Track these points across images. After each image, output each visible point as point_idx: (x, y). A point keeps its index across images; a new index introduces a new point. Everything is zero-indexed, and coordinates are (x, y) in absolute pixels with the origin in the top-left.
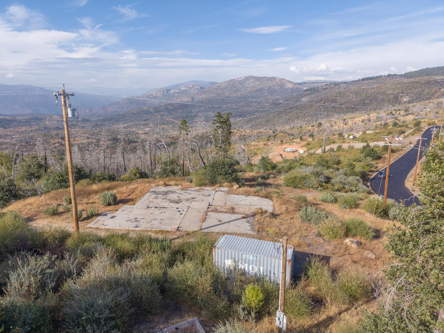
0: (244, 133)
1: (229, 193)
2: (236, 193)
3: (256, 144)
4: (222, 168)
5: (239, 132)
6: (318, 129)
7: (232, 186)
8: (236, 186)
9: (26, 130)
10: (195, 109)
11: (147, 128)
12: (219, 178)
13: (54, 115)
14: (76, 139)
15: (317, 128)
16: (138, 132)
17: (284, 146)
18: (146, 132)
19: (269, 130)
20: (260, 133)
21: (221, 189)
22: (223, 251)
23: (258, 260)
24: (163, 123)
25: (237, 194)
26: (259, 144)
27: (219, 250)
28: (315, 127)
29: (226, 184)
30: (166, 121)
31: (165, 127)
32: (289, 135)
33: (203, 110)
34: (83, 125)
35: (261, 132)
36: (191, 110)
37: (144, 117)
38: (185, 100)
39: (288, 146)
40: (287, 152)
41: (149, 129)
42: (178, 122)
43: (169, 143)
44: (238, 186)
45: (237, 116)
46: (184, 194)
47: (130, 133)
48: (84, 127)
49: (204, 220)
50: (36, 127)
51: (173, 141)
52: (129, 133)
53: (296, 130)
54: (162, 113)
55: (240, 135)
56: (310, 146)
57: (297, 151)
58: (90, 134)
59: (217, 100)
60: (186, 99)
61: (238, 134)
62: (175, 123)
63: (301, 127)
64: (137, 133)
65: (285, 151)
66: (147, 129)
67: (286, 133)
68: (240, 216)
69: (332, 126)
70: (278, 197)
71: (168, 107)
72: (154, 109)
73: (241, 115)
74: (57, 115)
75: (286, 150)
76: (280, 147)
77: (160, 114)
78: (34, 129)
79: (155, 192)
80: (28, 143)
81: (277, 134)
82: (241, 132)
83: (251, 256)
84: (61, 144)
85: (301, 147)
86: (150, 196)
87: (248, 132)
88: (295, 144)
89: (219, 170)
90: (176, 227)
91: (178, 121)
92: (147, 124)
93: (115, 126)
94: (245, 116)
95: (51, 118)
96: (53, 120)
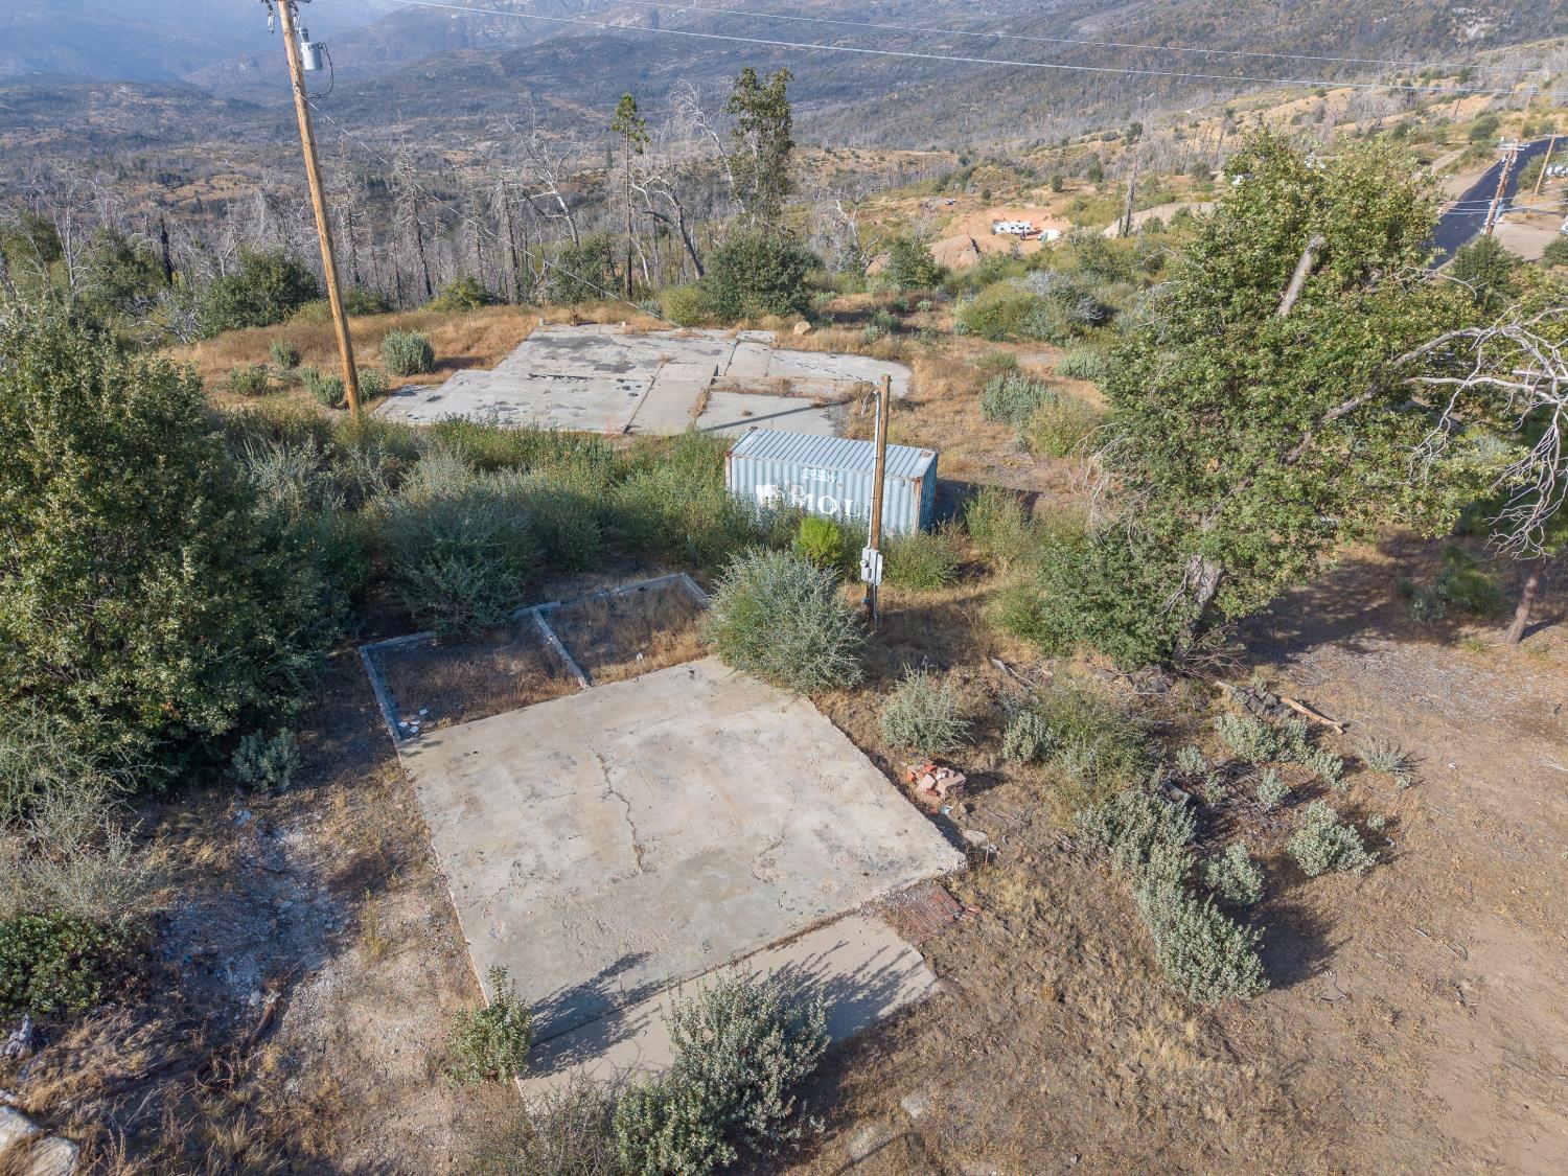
0: (851, 163)
1: (778, 347)
2: (802, 346)
3: (894, 204)
4: (758, 268)
5: (831, 157)
6: (1128, 150)
7: (790, 327)
8: (801, 327)
9: (19, 146)
10: (664, 63)
11: (480, 140)
12: (750, 301)
13: (117, 84)
14: (213, 182)
15: (1123, 144)
16: (448, 157)
17: (994, 214)
18: (478, 156)
19: (947, 153)
20: (911, 163)
21: (755, 334)
22: (751, 462)
23: (840, 481)
24: (542, 121)
25: (805, 351)
26: (904, 203)
27: (742, 461)
28: (1118, 142)
29: (769, 319)
30: (554, 114)
31: (549, 135)
32: (1018, 172)
33: (696, 65)
34: (236, 128)
35: (918, 159)
36: (648, 68)
37: (465, 95)
38: (624, 23)
39: (1007, 215)
40: (1003, 236)
41: (489, 143)
42: (601, 116)
44: (807, 326)
45: (827, 95)
46: (638, 348)
47: (420, 159)
48: (240, 134)
49: (703, 410)
50: (56, 133)
51: (584, 193)
52: (414, 161)
53: (1047, 152)
54: (534, 78)
55: (839, 171)
56: (1085, 215)
57: (1038, 232)
58: (268, 161)
59: (749, 24)
60: (628, 17)
61: (830, 168)
62: (587, 122)
63: (1065, 142)
64: (446, 160)
65: (994, 233)
66: (483, 146)
67: (1009, 163)
68: (806, 403)
69: (1180, 137)
70: (928, 357)
71: (555, 54)
72: (503, 63)
73: (844, 88)
74: (127, 83)
75: (998, 229)
76: (979, 216)
77: (530, 84)
78: (48, 139)
79: (546, 341)
81: (974, 169)
82: (842, 159)
83: (823, 472)
85: (1054, 216)
86: (532, 351)
87: (867, 160)
88: (1033, 206)
89: (748, 275)
90: (622, 425)
91: (599, 111)
92: (482, 124)
93: (358, 133)
94: (859, 93)
95: (107, 95)
96: (117, 105)
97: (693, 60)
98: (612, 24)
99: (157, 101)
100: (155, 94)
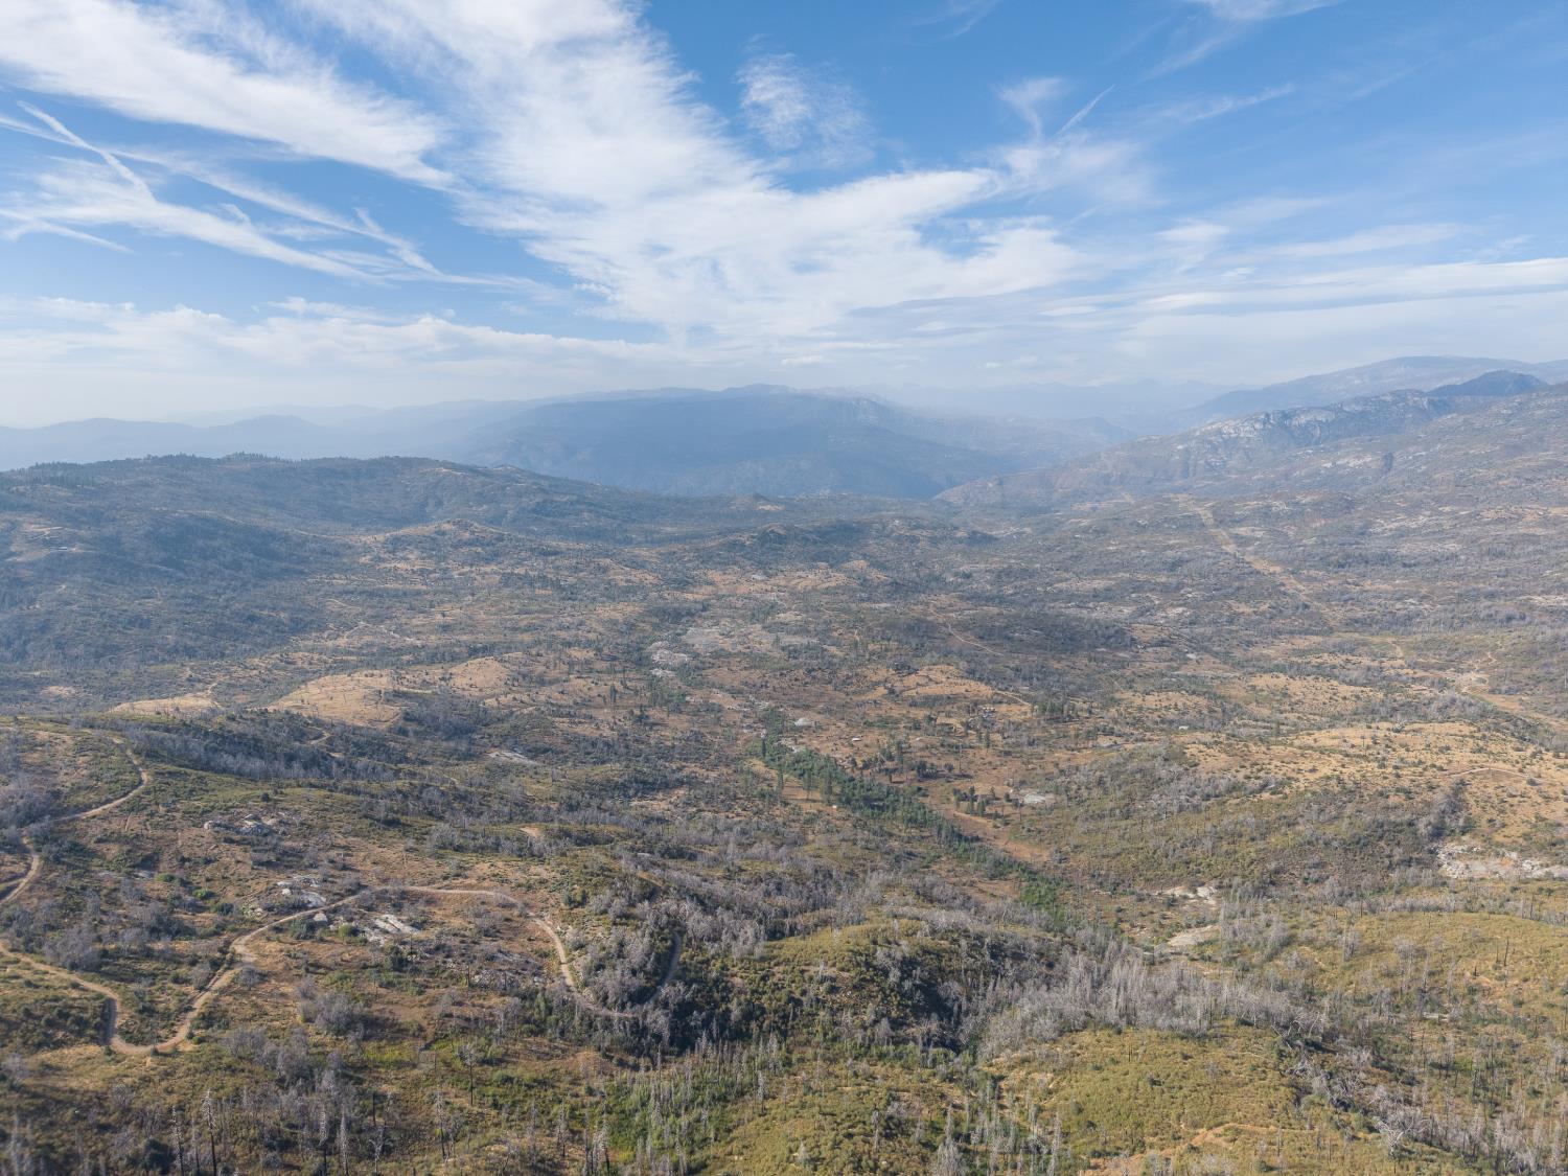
11: (1172, 606)
13: (893, 518)
24: (1238, 589)
31: (1244, 608)
33: (1424, 526)
36: (1369, 524)
37: (1171, 547)
38: (1353, 463)
41: (1180, 610)
42: (1301, 587)
43: (1223, 784)
51: (1240, 777)
52: (1103, 640)
54: (1242, 531)
58: (981, 633)
60: (1358, 458)
62: (1285, 593)
64: (1133, 639)
66: (1174, 612)
71: (1269, 507)
72: (1214, 513)
74: (900, 518)
77: (1237, 537)
80: (810, 671)
84: (892, 691)
91: (1300, 581)
92: (1178, 588)
93: (1063, 585)
95: (884, 527)
96: (888, 536)
97: (1422, 520)
98: (1339, 463)
99: (917, 532)
100: (917, 527)
